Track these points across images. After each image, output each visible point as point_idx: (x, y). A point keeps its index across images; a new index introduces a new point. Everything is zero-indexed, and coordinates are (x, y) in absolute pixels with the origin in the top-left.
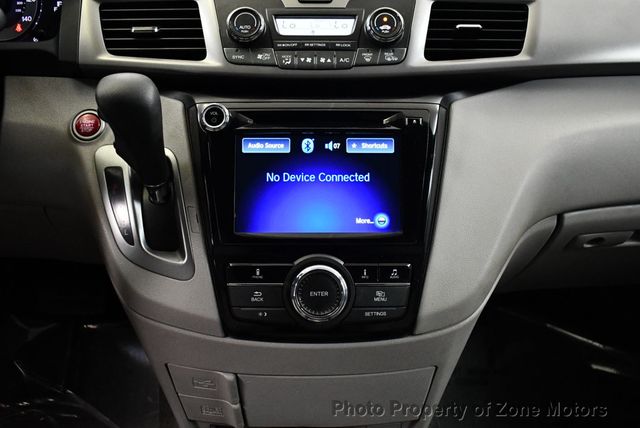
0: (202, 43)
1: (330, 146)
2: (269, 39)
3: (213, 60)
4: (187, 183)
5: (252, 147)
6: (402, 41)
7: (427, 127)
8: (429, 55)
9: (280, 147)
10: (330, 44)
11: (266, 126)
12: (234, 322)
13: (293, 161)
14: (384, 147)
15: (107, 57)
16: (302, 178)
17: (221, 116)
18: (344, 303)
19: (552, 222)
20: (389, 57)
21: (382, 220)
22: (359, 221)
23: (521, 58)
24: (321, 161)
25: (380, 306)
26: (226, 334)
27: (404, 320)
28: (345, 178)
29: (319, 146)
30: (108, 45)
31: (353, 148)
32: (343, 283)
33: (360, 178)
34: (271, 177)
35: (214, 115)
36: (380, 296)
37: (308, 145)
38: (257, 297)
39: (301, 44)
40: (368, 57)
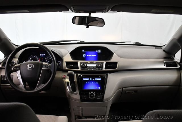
0: (78, 67)
1: (93, 79)
2: (86, 67)
3: (79, 69)
4: (76, 83)
5: (84, 79)
6: (102, 67)
7: (105, 77)
8: (105, 69)
9: (87, 79)
10: (93, 67)
11: (86, 77)
12: (82, 100)
13: (89, 81)
14: (99, 79)
15: (67, 69)
16: (90, 83)
17: (81, 76)
18: (94, 97)
19: (122, 89)
20: (100, 69)
21: (99, 88)
22: (97, 88)
23: (117, 69)
24: (92, 81)
25: (99, 98)
26: (81, 101)
27: (102, 100)
28: (95, 83)
29: (92, 79)
30: (67, 67)
31: (96, 80)
32: (95, 95)
33: (97, 83)
34: (86, 83)
35: (80, 76)
36: (99, 97)
37: (91, 79)
38: (85, 96)
39: (90, 67)
40: (98, 69)
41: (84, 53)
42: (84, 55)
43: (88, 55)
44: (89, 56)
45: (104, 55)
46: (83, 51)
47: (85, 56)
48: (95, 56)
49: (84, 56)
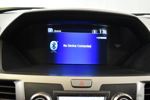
41: (54, 37)
42: (54, 45)
43: (65, 46)
44: (70, 46)
45: (118, 46)
46: (50, 30)
47: (56, 46)
48: (90, 46)
49: (52, 48)
